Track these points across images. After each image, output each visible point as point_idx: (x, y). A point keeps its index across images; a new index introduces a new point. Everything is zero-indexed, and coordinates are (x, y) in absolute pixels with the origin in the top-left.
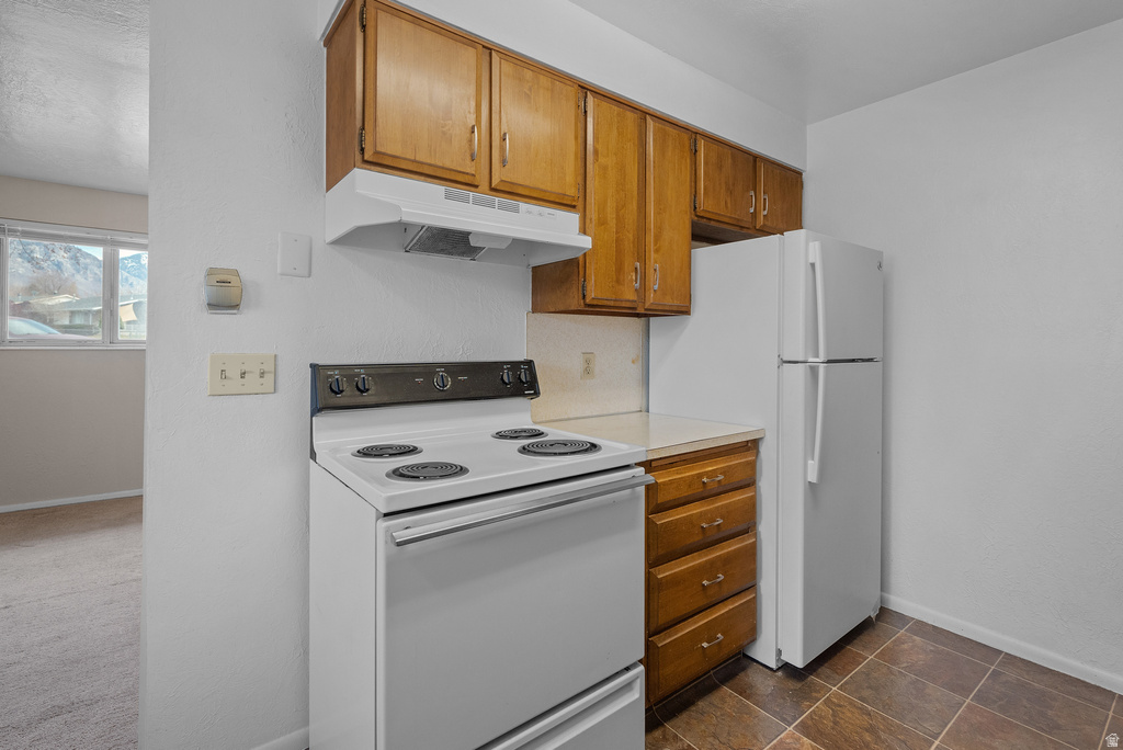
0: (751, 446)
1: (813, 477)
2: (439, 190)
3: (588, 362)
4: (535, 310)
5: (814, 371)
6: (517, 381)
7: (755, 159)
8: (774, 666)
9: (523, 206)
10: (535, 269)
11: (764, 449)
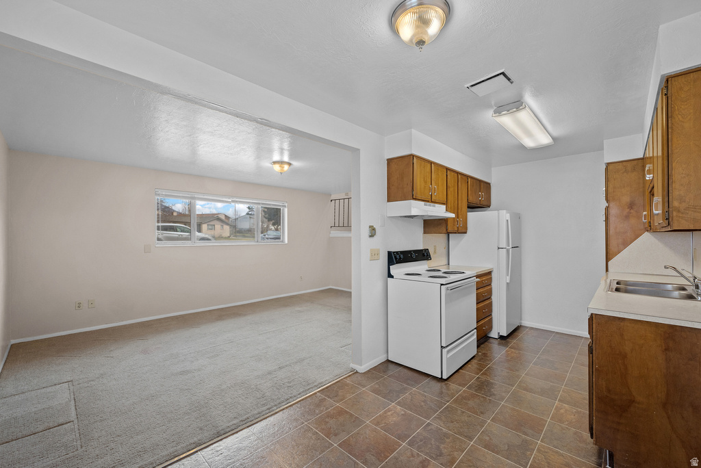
0: (490, 273)
1: (508, 281)
2: (423, 203)
3: (435, 249)
4: (425, 233)
5: (508, 251)
6: (423, 255)
7: (480, 181)
8: (497, 337)
9: (436, 205)
10: (424, 220)
11: (493, 274)
